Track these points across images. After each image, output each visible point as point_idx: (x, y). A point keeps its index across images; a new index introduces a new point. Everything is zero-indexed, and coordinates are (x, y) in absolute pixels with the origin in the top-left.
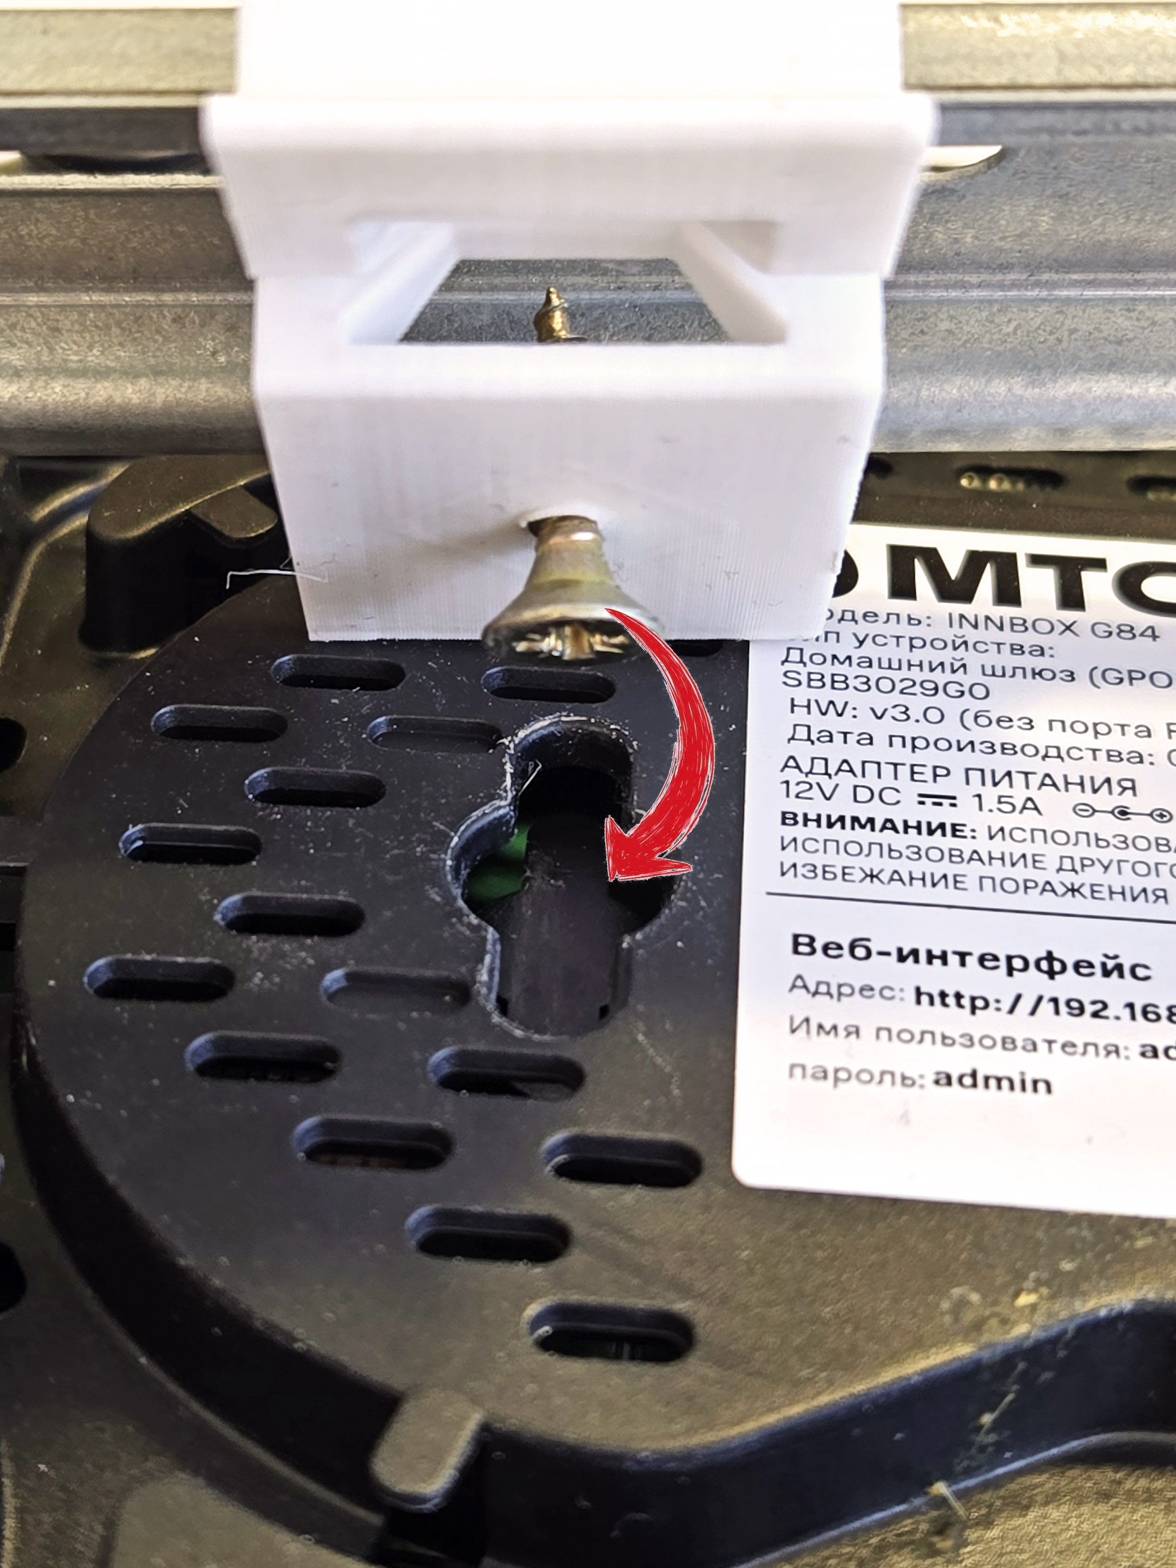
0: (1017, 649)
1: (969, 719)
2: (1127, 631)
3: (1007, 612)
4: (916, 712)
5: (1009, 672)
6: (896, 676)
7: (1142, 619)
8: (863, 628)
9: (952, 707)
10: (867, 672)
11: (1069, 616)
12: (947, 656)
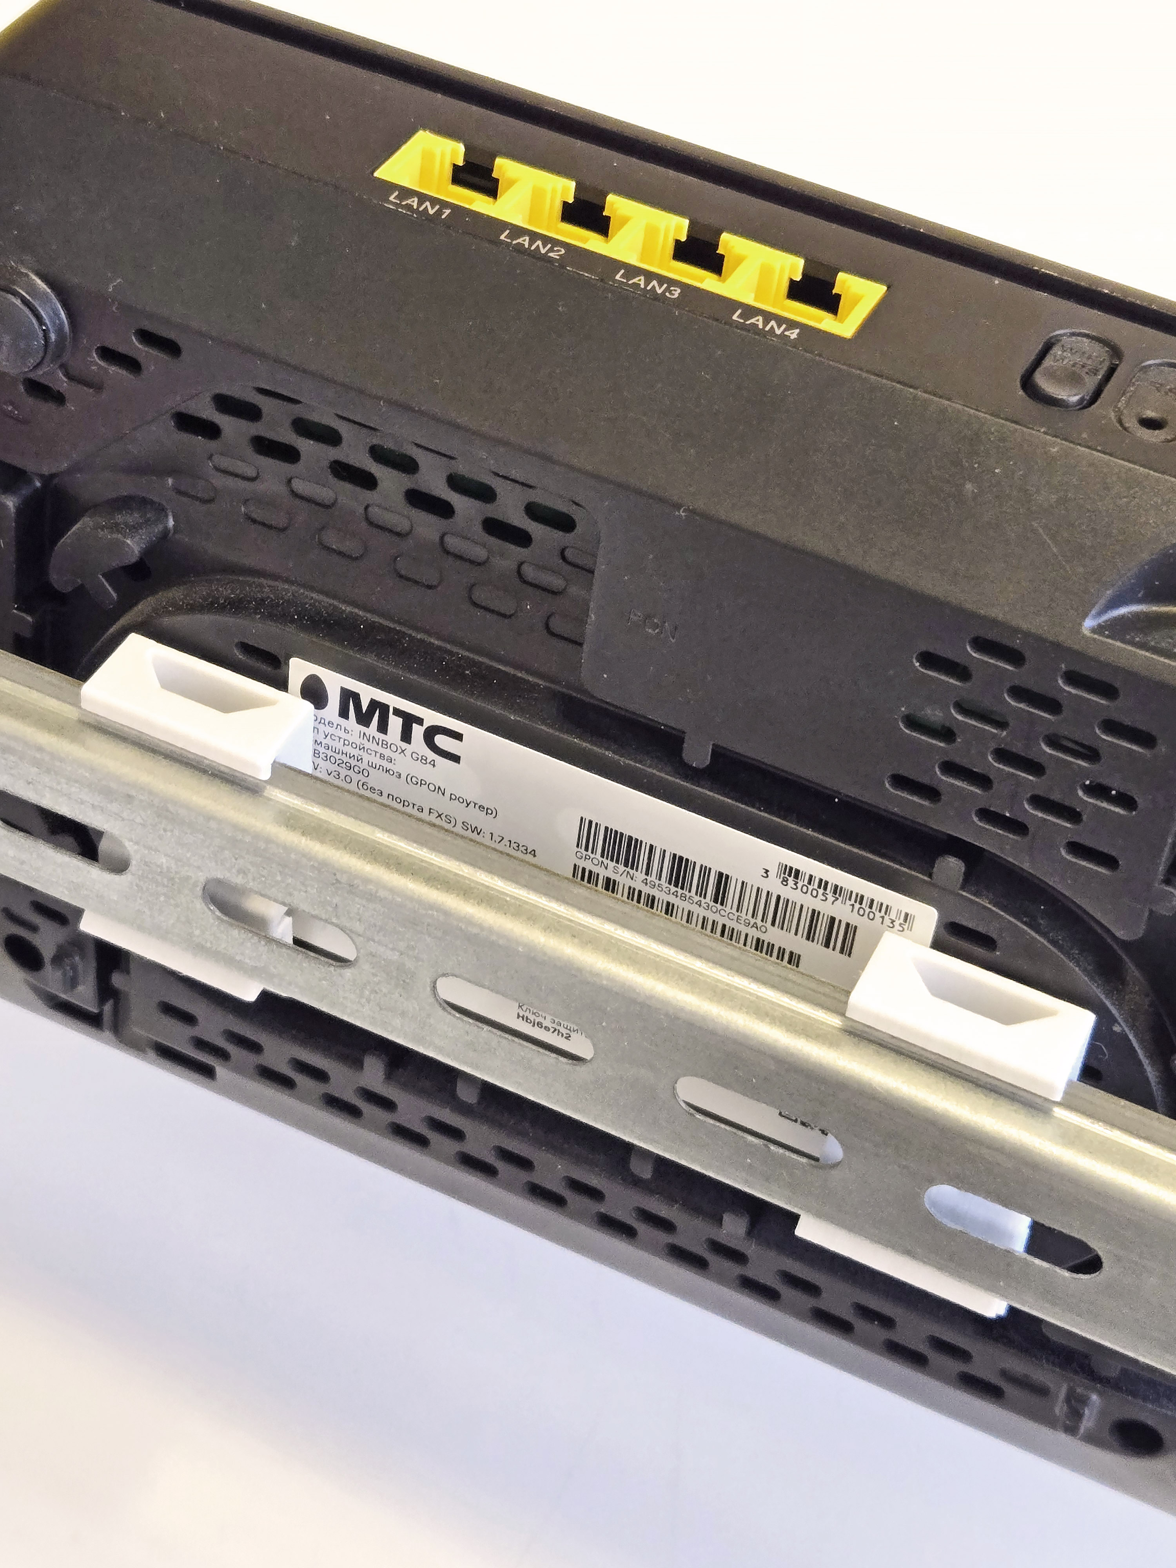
0: (382, 756)
1: (360, 784)
2: (424, 759)
3: (381, 736)
4: (342, 776)
5: (377, 767)
6: (338, 757)
7: (431, 755)
8: (328, 730)
9: (356, 777)
10: (326, 751)
11: (404, 745)
12: (356, 752)
